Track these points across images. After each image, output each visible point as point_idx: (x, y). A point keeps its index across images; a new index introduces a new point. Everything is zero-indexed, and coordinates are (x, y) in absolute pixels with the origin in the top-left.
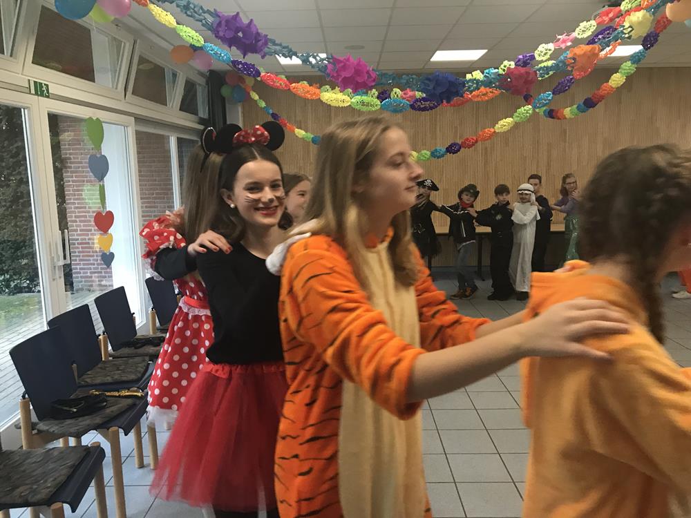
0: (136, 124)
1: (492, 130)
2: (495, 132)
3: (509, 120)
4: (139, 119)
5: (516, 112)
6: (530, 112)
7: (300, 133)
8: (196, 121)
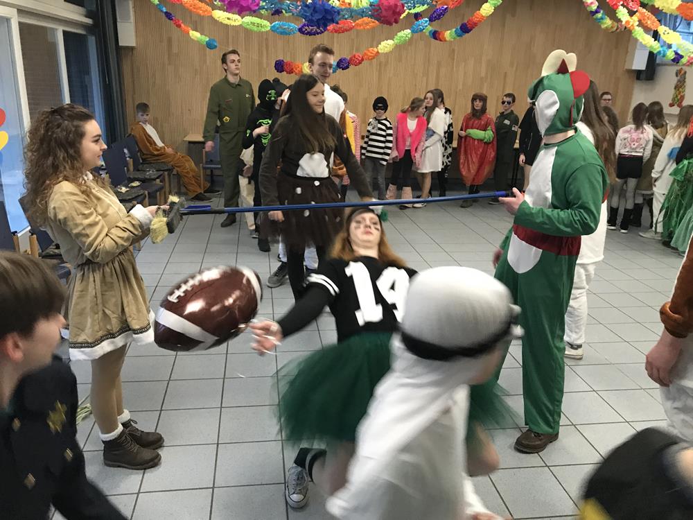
0: (18, 16)
1: (375, 50)
2: (378, 52)
3: (390, 42)
4: (21, 11)
5: (396, 35)
6: (410, 36)
7: (195, 35)
8: (84, 13)
